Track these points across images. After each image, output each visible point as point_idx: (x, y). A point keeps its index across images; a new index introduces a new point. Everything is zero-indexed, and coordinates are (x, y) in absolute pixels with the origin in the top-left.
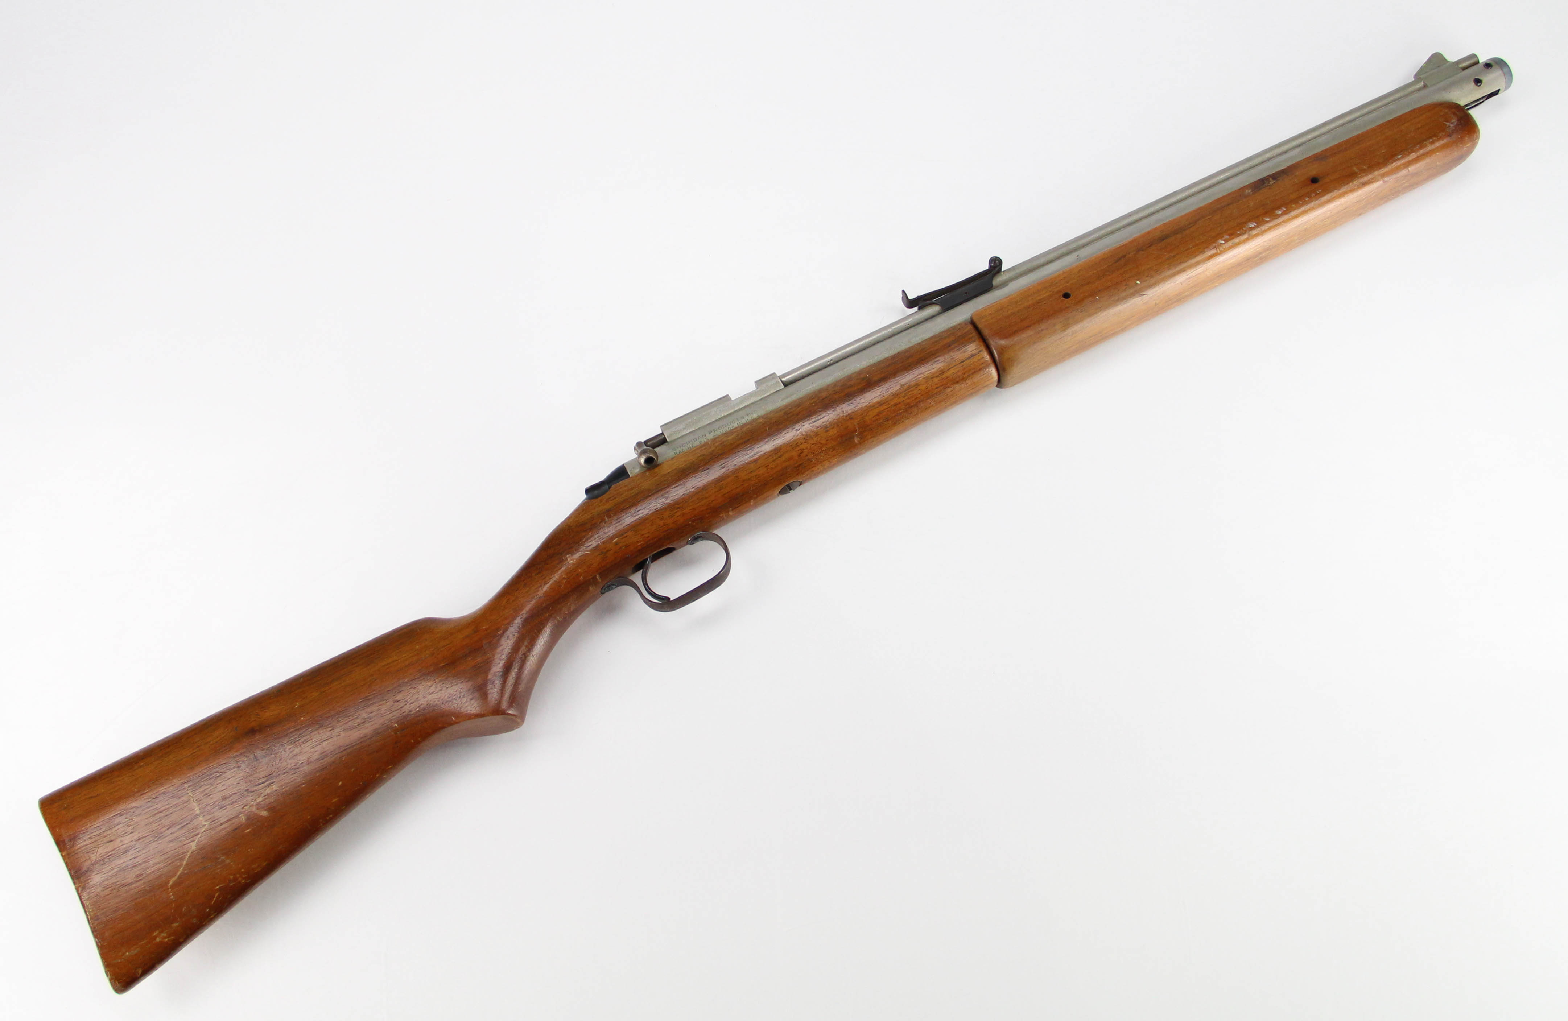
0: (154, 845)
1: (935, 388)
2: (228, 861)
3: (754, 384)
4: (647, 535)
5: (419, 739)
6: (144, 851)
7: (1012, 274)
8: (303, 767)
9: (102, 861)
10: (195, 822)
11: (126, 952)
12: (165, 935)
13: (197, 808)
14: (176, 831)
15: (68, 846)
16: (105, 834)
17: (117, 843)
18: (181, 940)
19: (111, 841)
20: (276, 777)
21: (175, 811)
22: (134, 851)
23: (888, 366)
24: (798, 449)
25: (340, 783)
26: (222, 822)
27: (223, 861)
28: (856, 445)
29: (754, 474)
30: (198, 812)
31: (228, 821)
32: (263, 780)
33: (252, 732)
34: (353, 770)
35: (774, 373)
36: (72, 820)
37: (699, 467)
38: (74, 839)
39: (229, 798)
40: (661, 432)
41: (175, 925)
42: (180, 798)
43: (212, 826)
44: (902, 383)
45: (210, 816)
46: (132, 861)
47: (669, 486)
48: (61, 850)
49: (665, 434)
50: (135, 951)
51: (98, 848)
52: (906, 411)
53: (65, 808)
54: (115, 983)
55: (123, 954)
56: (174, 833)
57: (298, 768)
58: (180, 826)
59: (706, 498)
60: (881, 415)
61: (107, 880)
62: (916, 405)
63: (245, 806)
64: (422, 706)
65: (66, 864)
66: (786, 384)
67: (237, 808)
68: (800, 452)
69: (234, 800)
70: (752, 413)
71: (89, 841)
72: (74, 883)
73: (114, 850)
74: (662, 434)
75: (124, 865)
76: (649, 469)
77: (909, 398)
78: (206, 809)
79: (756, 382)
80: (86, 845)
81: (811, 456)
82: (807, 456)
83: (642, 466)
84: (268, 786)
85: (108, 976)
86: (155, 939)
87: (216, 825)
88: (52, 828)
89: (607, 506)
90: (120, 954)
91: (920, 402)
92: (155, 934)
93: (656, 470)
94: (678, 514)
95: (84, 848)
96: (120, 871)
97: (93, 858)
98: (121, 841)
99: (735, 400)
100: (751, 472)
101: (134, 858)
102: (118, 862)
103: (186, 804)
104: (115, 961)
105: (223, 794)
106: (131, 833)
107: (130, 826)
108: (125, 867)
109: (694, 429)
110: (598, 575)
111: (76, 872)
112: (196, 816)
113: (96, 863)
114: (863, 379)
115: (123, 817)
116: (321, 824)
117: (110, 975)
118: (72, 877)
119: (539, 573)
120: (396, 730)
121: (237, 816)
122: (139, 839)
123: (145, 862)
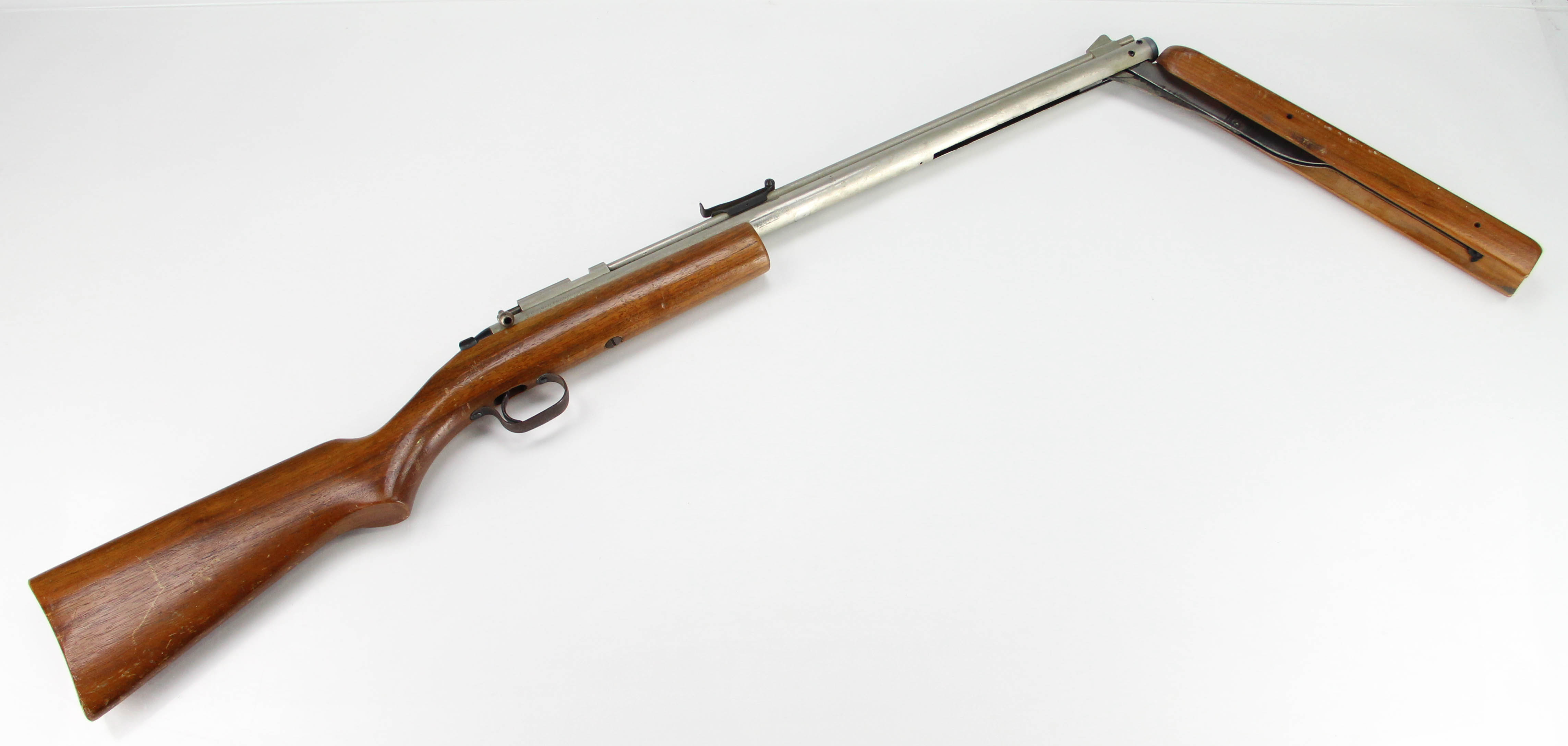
0: (122, 605)
1: (722, 267)
2: (179, 615)
3: (588, 270)
4: (505, 374)
5: (330, 523)
6: (113, 610)
7: (781, 191)
8: (239, 544)
9: (80, 619)
10: (155, 587)
11: (97, 685)
12: (128, 672)
13: (156, 577)
14: (139, 594)
15: (53, 608)
16: (83, 599)
17: (92, 605)
18: (141, 677)
19: (88, 604)
20: (219, 552)
21: (139, 580)
22: (106, 610)
23: (687, 253)
24: (619, 311)
25: (269, 556)
26: (176, 586)
27: (176, 615)
28: (663, 309)
29: (586, 329)
30: (157, 580)
31: (181, 585)
32: (210, 554)
33: (201, 521)
34: (279, 546)
35: (603, 263)
36: (56, 590)
37: (545, 325)
38: (57, 603)
39: (181, 568)
40: (517, 305)
41: (137, 664)
42: (143, 570)
43: (168, 589)
44: (698, 265)
45: (166, 582)
46: (103, 617)
47: (523, 338)
48: (46, 612)
49: (520, 306)
50: (104, 684)
51: (77, 609)
52: (700, 284)
53: (51, 583)
54: (87, 710)
55: (96, 687)
56: (137, 595)
57: (236, 545)
58: (143, 590)
59: (550, 347)
60: (681, 288)
61: (82, 632)
62: (708, 281)
63: (194, 574)
64: (333, 498)
65: (51, 622)
66: (611, 270)
67: (188, 576)
68: (620, 314)
69: (185, 570)
70: (586, 289)
71: (69, 605)
72: (57, 636)
73: (89, 610)
74: (519, 306)
75: (97, 621)
76: (507, 328)
77: (702, 275)
78: (163, 577)
79: (589, 269)
80: (67, 608)
81: (628, 317)
82: (625, 317)
83: (503, 325)
84: (212, 559)
85: (82, 704)
86: (120, 676)
87: (171, 588)
88: (39, 597)
89: (476, 354)
90: (92, 687)
91: (710, 278)
92: (120, 672)
93: (513, 328)
94: (528, 359)
95: (65, 610)
96: (93, 625)
97: (73, 617)
98: (95, 603)
99: (573, 281)
100: (584, 328)
101: (106, 615)
102: (94, 618)
103: (148, 574)
104: (89, 693)
105: (177, 566)
106: (104, 597)
107: (103, 592)
108: (98, 622)
109: (542, 302)
110: (468, 404)
111: (59, 627)
112: (156, 583)
113: (75, 620)
114: (668, 262)
115: (97, 586)
116: (253, 588)
117: (84, 704)
118: (55, 631)
119: (424, 401)
120: (312, 516)
121: (188, 582)
122: (110, 602)
123: (114, 618)
